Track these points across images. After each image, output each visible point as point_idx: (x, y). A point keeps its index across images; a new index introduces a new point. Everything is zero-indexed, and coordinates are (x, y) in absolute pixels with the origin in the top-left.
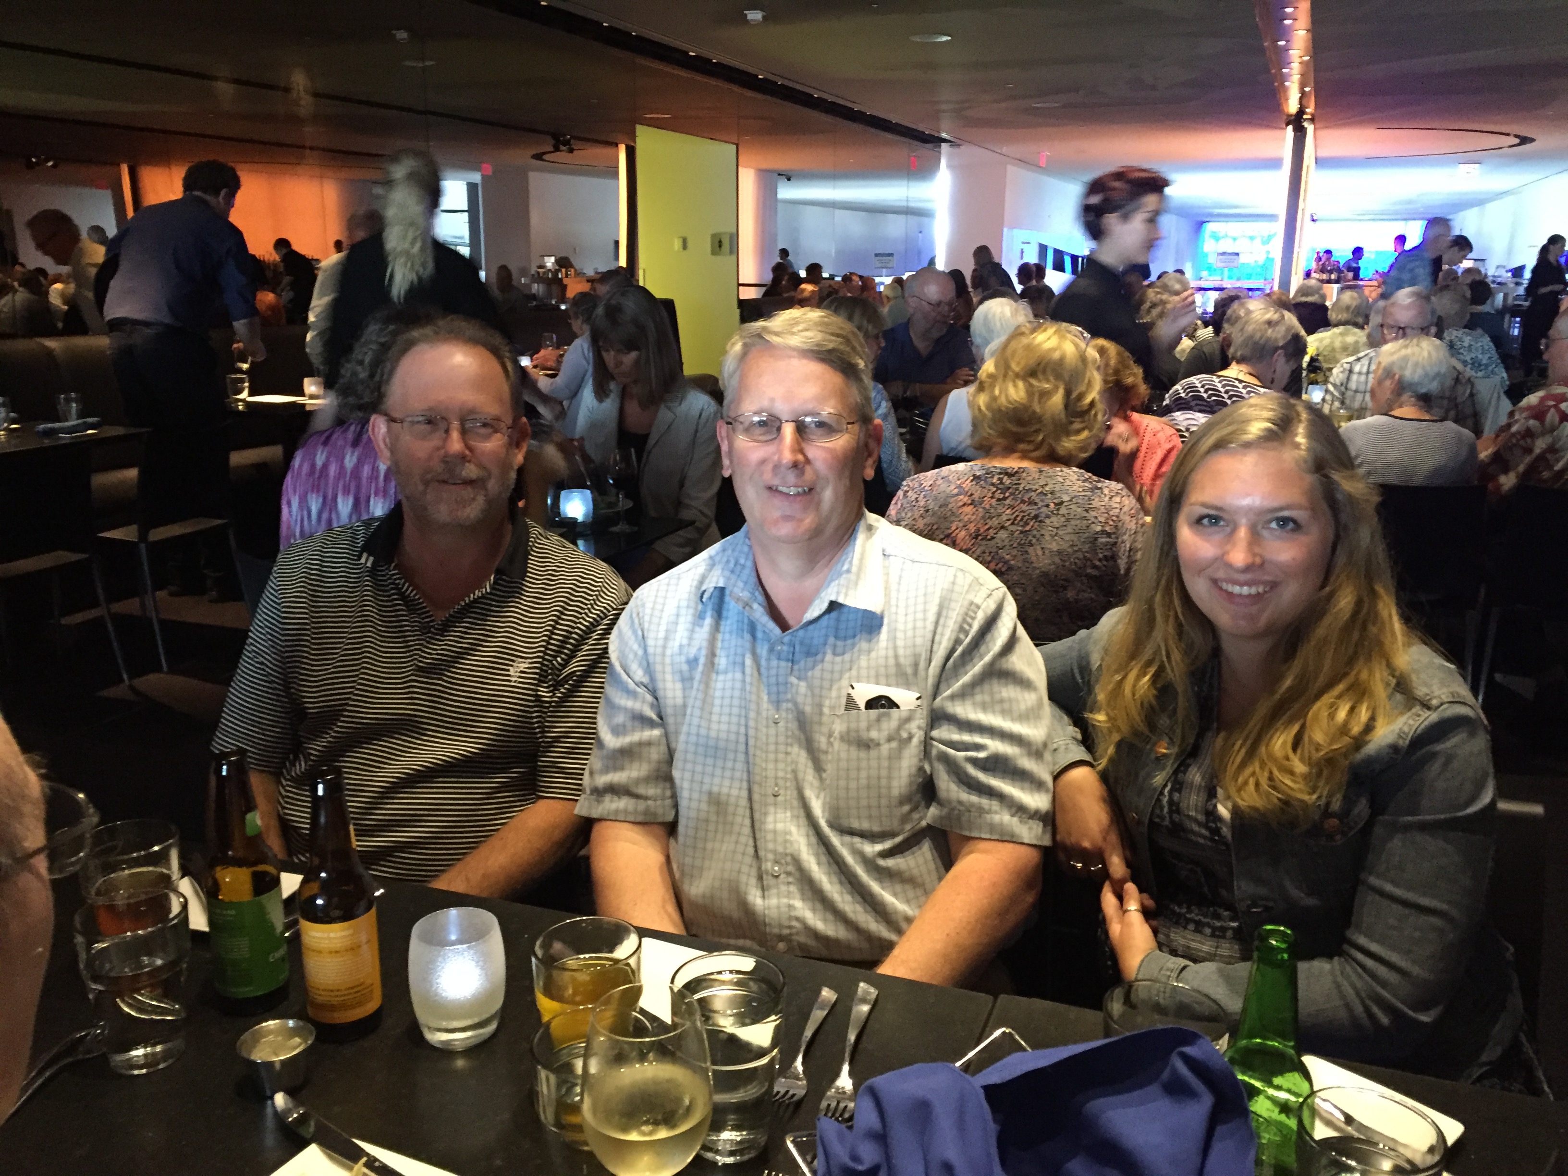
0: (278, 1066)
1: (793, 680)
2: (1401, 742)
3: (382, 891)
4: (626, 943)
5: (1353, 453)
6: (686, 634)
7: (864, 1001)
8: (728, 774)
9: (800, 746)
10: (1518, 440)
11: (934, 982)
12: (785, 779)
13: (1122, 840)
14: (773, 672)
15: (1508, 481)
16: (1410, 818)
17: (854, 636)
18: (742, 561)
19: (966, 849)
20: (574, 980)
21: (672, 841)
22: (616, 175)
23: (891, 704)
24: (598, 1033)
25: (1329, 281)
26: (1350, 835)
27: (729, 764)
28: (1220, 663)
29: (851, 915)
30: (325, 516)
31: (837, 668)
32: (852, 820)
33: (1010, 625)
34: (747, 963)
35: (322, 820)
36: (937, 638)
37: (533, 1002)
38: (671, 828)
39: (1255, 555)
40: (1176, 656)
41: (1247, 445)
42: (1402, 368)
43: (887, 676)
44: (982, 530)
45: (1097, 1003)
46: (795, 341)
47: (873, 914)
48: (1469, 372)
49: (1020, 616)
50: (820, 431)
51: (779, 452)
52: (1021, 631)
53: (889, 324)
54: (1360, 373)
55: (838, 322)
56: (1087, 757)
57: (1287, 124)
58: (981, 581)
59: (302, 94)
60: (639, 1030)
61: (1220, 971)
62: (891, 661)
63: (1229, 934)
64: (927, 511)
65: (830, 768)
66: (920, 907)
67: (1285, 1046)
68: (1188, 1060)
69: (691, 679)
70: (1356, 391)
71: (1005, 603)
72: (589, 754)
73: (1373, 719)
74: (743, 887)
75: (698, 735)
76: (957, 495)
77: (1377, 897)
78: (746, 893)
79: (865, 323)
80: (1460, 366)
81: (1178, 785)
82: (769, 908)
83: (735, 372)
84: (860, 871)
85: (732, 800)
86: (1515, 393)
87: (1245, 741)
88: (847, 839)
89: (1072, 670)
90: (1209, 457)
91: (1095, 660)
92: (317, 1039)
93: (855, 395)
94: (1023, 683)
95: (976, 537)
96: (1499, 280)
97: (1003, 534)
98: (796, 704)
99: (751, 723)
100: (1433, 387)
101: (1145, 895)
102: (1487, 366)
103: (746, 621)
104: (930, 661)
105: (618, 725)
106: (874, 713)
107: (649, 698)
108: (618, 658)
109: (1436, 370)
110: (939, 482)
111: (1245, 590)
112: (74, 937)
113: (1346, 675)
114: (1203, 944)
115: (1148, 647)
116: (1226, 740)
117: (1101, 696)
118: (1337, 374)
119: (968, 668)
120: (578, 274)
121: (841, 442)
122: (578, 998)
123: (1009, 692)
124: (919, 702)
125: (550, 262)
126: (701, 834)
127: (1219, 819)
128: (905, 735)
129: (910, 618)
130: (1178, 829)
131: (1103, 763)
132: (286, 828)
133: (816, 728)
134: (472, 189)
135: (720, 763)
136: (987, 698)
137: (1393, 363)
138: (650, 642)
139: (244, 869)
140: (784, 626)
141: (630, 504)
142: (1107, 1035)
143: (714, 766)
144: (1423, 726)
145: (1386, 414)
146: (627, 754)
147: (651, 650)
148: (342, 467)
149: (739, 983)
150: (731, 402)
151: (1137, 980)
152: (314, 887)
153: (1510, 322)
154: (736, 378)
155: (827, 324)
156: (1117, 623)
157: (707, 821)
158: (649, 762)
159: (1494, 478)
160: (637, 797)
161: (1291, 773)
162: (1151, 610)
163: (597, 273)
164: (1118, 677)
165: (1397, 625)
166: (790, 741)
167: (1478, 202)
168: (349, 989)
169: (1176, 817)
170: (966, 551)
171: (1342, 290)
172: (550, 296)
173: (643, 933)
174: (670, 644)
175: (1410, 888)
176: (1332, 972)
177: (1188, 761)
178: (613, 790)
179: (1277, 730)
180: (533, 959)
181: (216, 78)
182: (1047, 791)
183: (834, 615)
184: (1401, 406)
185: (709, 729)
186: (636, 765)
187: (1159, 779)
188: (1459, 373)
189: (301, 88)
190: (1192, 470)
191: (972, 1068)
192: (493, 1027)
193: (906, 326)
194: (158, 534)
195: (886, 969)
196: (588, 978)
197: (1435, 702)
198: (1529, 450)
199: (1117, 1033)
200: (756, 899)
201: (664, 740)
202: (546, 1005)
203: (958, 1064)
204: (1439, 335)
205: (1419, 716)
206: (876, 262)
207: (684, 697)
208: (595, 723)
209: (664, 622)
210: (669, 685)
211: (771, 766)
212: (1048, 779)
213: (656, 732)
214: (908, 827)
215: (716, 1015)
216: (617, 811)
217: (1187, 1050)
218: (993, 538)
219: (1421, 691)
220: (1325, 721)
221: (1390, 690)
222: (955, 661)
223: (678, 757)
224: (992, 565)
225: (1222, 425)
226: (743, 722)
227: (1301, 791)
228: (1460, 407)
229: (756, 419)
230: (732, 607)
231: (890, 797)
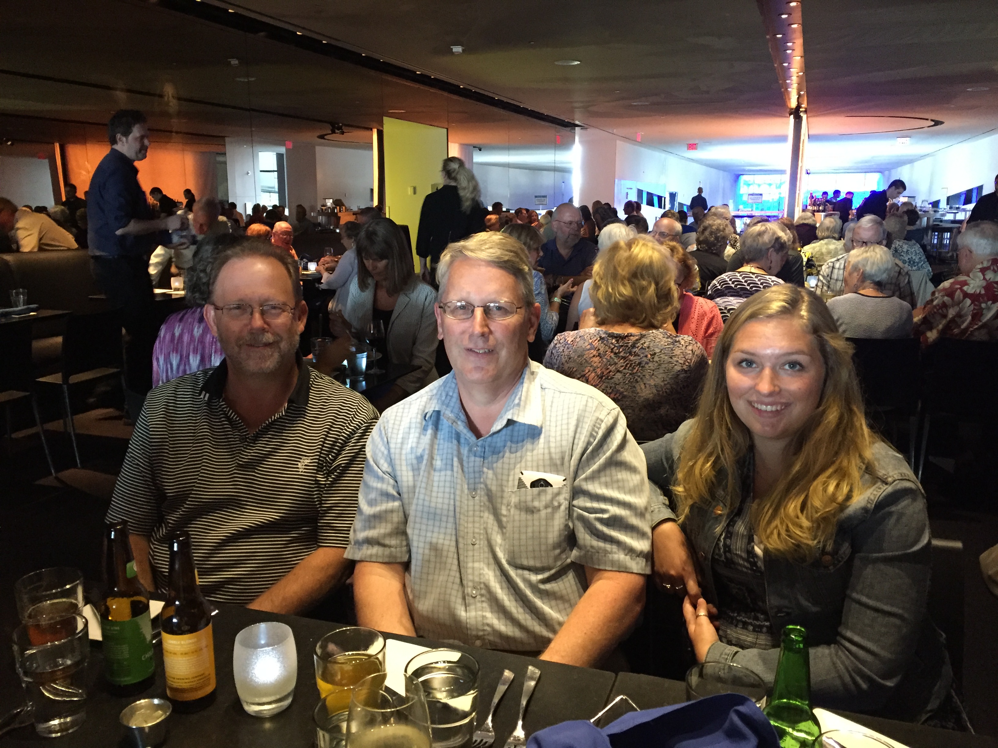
0: (147, 730)
1: (485, 470)
2: (869, 505)
3: (217, 611)
4: (376, 644)
5: (835, 318)
6: (415, 440)
7: (532, 679)
8: (443, 530)
9: (489, 513)
10: (938, 310)
11: (577, 665)
12: (480, 534)
13: (695, 570)
14: (471, 464)
15: (932, 335)
16: (877, 555)
17: (523, 441)
18: (451, 394)
19: (596, 578)
20: (342, 670)
21: (407, 574)
22: (371, 148)
23: (547, 484)
24: (356, 706)
25: (819, 211)
26: (838, 566)
27: (443, 524)
28: (754, 456)
29: (523, 622)
30: (182, 368)
31: (512, 461)
32: (523, 560)
33: (623, 432)
34: (455, 656)
35: (177, 566)
36: (576, 441)
37: (315, 684)
38: (406, 566)
39: (775, 386)
40: (727, 450)
41: (770, 316)
42: (864, 266)
43: (544, 466)
44: (605, 373)
45: (681, 676)
46: (483, 255)
47: (537, 620)
48: (907, 268)
49: (628, 426)
50: (498, 313)
51: (473, 326)
52: (630, 436)
53: (545, 240)
54: (839, 269)
55: (512, 241)
56: (672, 516)
57: (790, 114)
58: (603, 404)
59: (171, 98)
60: (385, 703)
61: (760, 655)
62: (547, 457)
63: (765, 630)
64: (570, 358)
65: (509, 527)
66: (568, 615)
67: (803, 704)
68: (740, 715)
69: (419, 469)
70: (837, 280)
71: (619, 418)
72: (354, 517)
73: (851, 491)
74: (452, 605)
75: (423, 505)
76: (589, 349)
77: (857, 606)
78: (454, 609)
79: (528, 240)
80: (900, 264)
81: (729, 533)
82: (470, 618)
83: (445, 273)
84: (528, 592)
85: (445, 548)
86: (936, 280)
87: (771, 506)
88: (520, 572)
89: (662, 460)
90: (746, 323)
91: (676, 454)
92: (173, 711)
93: (522, 289)
94: (632, 469)
95: (601, 378)
96: (924, 209)
97: (619, 376)
98: (486, 485)
99: (458, 498)
100: (884, 277)
101: (711, 605)
102: (918, 263)
103: (454, 432)
104: (572, 456)
105: (372, 500)
106: (536, 490)
107: (392, 481)
108: (372, 456)
109: (885, 266)
110: (578, 340)
111: (769, 408)
112: (12, 647)
113: (833, 463)
114: (748, 636)
115: (710, 444)
116: (759, 505)
117: (680, 475)
118: (825, 270)
119: (596, 460)
120: (347, 210)
121: (513, 320)
122: (344, 682)
123: (622, 475)
124: (565, 483)
125: (329, 202)
126: (425, 570)
127: (755, 555)
128: (556, 504)
129: (559, 428)
130: (730, 563)
131: (682, 518)
132: (154, 571)
133: (499, 500)
134: (280, 157)
135: (437, 523)
136: (608, 479)
137: (859, 262)
138: (392, 446)
139: (125, 599)
140: (478, 435)
141: (380, 356)
142: (688, 699)
143: (434, 526)
144: (882, 495)
145: (856, 293)
146: (377, 518)
147: (392, 451)
148: (192, 336)
149: (450, 670)
150: (443, 292)
151: (706, 662)
152: (171, 611)
153: (932, 235)
154: (446, 277)
155: (504, 244)
156: (689, 431)
157: (429, 561)
158: (392, 523)
159: (924, 333)
160: (384, 546)
161: (801, 527)
162: (711, 421)
163: (359, 209)
164: (691, 463)
165: (866, 430)
166: (482, 509)
167: (910, 161)
168: (193, 678)
169: (728, 555)
170: (595, 386)
171: (826, 216)
172: (329, 223)
173: (387, 636)
174: (405, 446)
175: (877, 599)
176: (830, 654)
177: (735, 519)
178: (369, 542)
179: (790, 499)
180: (315, 657)
181: (115, 89)
182: (648, 538)
183: (510, 428)
184: (863, 289)
185: (430, 501)
186: (383, 525)
187: (718, 529)
188: (901, 268)
189: (170, 96)
190: (735, 332)
191: (602, 722)
192: (289, 700)
193: (554, 241)
194: (74, 379)
195: (545, 657)
196: (351, 668)
197: (890, 480)
198: (945, 316)
199: (695, 698)
200: (462, 613)
201: (402, 508)
202: (323, 686)
203: (592, 720)
204: (888, 246)
205: (880, 488)
206: (536, 201)
207: (414, 481)
208: (357, 500)
209: (401, 432)
210: (404, 473)
211: (470, 525)
212: (648, 530)
213: (397, 504)
214: (559, 563)
215: (434, 691)
216: (371, 556)
217: (741, 708)
218: (612, 378)
219: (881, 473)
220: (821, 493)
221: (862, 472)
222: (587, 457)
223: (411, 519)
224: (612, 395)
225: (754, 303)
226: (452, 496)
227: (807, 538)
228: (902, 290)
229: (459, 304)
230: (445, 423)
231: (546, 544)
